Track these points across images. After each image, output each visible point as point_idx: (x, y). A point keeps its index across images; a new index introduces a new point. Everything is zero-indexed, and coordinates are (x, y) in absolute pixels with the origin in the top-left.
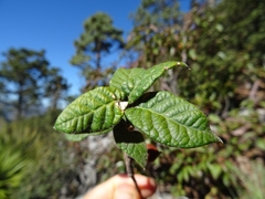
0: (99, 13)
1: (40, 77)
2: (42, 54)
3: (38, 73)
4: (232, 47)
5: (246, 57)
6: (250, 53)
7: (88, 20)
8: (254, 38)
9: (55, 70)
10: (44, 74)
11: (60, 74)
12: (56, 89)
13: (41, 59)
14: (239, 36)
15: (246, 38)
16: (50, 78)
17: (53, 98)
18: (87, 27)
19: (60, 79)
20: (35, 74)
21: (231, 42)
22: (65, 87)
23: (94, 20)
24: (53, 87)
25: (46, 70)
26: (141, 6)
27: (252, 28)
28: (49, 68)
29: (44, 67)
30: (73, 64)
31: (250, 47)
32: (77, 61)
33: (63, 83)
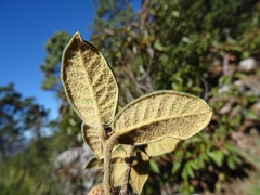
0: (57, 33)
1: (15, 111)
2: (10, 88)
3: (12, 108)
4: (192, 31)
5: (208, 36)
6: (210, 31)
7: (49, 42)
8: (209, 17)
9: (29, 100)
10: (18, 107)
11: (34, 102)
12: (35, 118)
13: (11, 93)
14: (195, 19)
15: (202, 19)
16: (26, 109)
17: (34, 128)
18: (49, 49)
19: (37, 107)
20: (9, 109)
21: (190, 26)
22: (44, 114)
23: (54, 41)
24: (32, 117)
25: (19, 102)
26: (96, 16)
27: (204, 8)
28: (22, 100)
29: (17, 100)
30: (46, 89)
31: (208, 26)
32: (48, 85)
33: (41, 110)
